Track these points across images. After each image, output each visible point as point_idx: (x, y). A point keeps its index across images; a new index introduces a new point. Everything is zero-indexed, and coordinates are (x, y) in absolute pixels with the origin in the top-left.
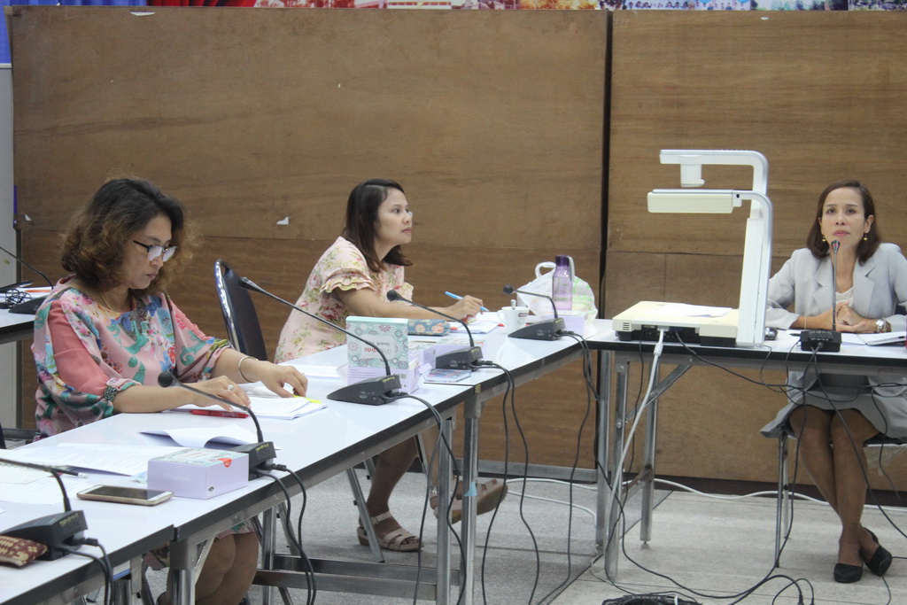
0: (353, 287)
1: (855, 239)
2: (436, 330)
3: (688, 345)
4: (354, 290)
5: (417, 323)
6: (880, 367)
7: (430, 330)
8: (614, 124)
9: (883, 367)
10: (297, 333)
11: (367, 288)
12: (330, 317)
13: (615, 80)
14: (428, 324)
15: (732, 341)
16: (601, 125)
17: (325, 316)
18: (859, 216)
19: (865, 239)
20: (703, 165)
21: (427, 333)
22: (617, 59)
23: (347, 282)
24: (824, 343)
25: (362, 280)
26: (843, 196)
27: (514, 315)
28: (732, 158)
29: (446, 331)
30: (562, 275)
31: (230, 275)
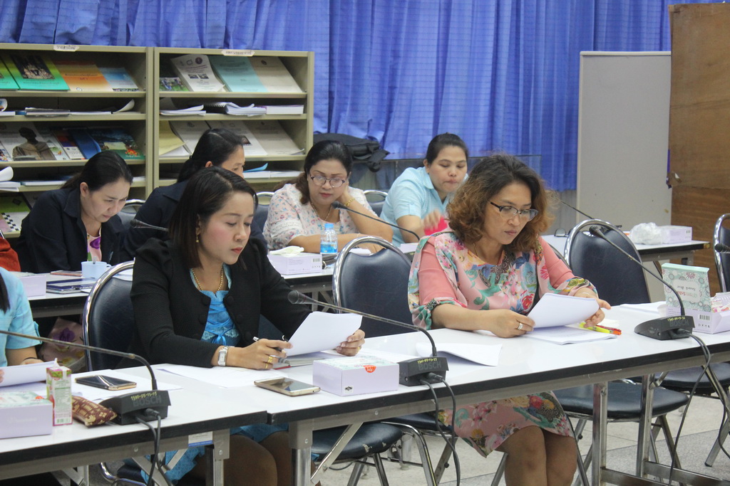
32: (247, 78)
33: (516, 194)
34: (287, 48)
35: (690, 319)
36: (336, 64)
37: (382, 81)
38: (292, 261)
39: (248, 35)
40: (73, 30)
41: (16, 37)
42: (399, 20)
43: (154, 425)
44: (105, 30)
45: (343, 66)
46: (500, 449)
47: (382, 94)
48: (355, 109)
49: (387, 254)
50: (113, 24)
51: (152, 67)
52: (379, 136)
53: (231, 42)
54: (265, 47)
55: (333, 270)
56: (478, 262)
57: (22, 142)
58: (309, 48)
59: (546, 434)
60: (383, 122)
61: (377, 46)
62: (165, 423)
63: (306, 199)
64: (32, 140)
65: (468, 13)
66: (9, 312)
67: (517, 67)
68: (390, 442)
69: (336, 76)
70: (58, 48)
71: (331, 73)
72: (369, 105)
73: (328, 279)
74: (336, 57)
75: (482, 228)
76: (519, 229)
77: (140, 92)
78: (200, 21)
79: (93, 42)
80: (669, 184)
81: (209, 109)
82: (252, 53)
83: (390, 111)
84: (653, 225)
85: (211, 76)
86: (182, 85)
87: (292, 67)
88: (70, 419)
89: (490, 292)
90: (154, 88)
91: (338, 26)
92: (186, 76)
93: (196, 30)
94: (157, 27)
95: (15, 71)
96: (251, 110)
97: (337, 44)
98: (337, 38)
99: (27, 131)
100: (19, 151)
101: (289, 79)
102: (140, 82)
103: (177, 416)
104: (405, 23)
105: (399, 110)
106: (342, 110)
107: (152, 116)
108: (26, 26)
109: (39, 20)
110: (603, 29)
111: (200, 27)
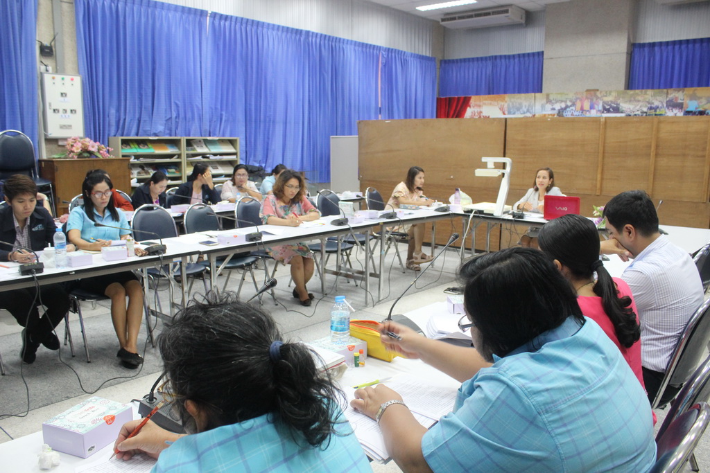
0: (399, 196)
1: (545, 186)
3: (480, 215)
8: (506, 150)
11: (403, 196)
12: (396, 204)
13: (507, 138)
15: (492, 215)
16: (502, 151)
18: (547, 180)
20: (494, 162)
22: (508, 132)
23: (398, 194)
24: (518, 216)
25: (402, 194)
26: (543, 173)
27: (438, 204)
28: (501, 160)
29: (416, 209)
30: (457, 194)
31: (375, 192)
32: (217, 147)
33: (294, 182)
34: (231, 136)
35: (347, 219)
36: (248, 142)
37: (264, 147)
38: (225, 206)
39: (217, 133)
40: (157, 132)
41: (137, 135)
42: (269, 126)
43: (161, 256)
44: (168, 132)
45: (250, 142)
46: (289, 263)
47: (264, 151)
48: (255, 156)
49: (254, 202)
50: (170, 130)
51: (183, 143)
52: (263, 165)
53: (211, 134)
54: (223, 136)
55: (235, 209)
56: (283, 204)
57: (140, 170)
58: (238, 136)
59: (303, 258)
60: (265, 160)
61: (262, 135)
62: (164, 255)
63: (234, 184)
64: (143, 169)
65: (293, 124)
66: (120, 222)
67: (310, 141)
68: (253, 262)
69: (248, 146)
70: (151, 138)
71: (246, 144)
72: (260, 155)
73: (233, 212)
74: (248, 139)
75: (283, 194)
76: (296, 194)
77: (179, 152)
78: (200, 128)
79: (164, 136)
80: (359, 179)
81: (203, 157)
82: (218, 138)
83: (267, 157)
84: (349, 192)
85: (204, 146)
86: (194, 149)
87: (232, 142)
88: (134, 254)
89: (286, 214)
90: (184, 150)
91: (248, 128)
92: (195, 146)
93: (199, 131)
94: (186, 131)
95: (137, 146)
96: (218, 158)
97: (248, 135)
98: (248, 133)
99: (142, 166)
100: (139, 173)
101: (231, 147)
102: (180, 149)
103: (169, 253)
104: (271, 128)
105: (270, 156)
106: (250, 157)
107: (184, 160)
108: (140, 131)
109: (144, 129)
110: (339, 129)
111: (201, 130)
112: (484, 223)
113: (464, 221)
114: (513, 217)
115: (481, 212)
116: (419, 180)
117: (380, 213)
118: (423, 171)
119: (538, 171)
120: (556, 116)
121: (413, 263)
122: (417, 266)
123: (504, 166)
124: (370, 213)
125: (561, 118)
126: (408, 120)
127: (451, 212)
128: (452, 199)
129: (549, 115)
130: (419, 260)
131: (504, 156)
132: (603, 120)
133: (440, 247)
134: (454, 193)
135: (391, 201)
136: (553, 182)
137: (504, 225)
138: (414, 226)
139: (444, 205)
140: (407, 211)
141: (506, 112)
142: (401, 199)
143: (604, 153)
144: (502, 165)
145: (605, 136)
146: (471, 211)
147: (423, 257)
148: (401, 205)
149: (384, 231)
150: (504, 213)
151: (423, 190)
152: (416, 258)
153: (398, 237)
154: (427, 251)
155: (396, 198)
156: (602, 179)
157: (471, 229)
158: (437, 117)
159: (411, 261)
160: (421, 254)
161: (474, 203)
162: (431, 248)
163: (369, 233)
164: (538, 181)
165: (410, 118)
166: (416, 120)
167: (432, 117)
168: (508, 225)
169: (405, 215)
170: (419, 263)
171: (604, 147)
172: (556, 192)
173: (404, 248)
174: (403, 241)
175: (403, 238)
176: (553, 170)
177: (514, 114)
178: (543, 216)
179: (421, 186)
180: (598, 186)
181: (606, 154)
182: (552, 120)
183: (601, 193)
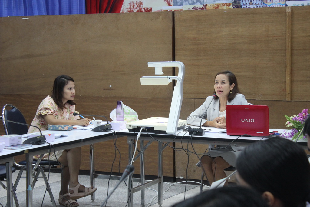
0: (46, 113)
2: (65, 128)
3: (149, 133)
4: (46, 115)
5: (59, 126)
6: (215, 141)
7: (63, 128)
8: (176, 52)
9: (216, 141)
10: (32, 130)
11: (51, 114)
12: (43, 124)
13: (177, 36)
14: (63, 126)
15: (164, 132)
16: (171, 53)
17: (41, 123)
18: (227, 85)
19: (231, 92)
20: (163, 67)
21: (63, 130)
22: (177, 28)
23: (44, 112)
24: (196, 132)
25: (49, 111)
26: (221, 77)
27: (95, 123)
28: (171, 64)
29: (70, 129)
30: (119, 108)
31: (14, 110)
112: (154, 143)
113: (130, 142)
114: (190, 134)
115: (151, 129)
116: (69, 92)
117: (24, 138)
118: (72, 80)
119: (216, 75)
120: (231, 7)
121: (68, 198)
122: (74, 201)
123: (174, 71)
124: (11, 139)
125: (239, 9)
126: (52, 17)
127: (113, 132)
128: (113, 114)
129: (223, 5)
130: (76, 194)
131: (174, 60)
132: (288, 11)
133: (100, 175)
134: (116, 107)
135: (35, 122)
136: (236, 87)
137: (178, 144)
138: (66, 151)
139: (104, 123)
140: (58, 134)
141: (172, 3)
142: (50, 118)
143: (292, 50)
144: (171, 70)
145: (292, 30)
146: (138, 129)
147: (82, 190)
148: (50, 126)
149: (31, 160)
150: (179, 129)
151: (75, 104)
152: (72, 192)
153: (48, 166)
154: (84, 181)
155: (41, 116)
156: (292, 81)
157: (138, 151)
158: (87, 12)
159: (65, 195)
160: (78, 186)
161: (140, 118)
162: (89, 176)
163: (11, 164)
164: (216, 87)
165: (53, 13)
166: (62, 17)
167: (81, 12)
168: (185, 144)
169: (56, 138)
170: (75, 198)
171: (292, 42)
172: (240, 100)
173: (55, 180)
174: (55, 170)
175: (53, 167)
176: (235, 74)
177: (181, 4)
178: (225, 130)
179: (72, 99)
180: (288, 89)
181: (295, 52)
182: (229, 12)
183: (291, 99)
